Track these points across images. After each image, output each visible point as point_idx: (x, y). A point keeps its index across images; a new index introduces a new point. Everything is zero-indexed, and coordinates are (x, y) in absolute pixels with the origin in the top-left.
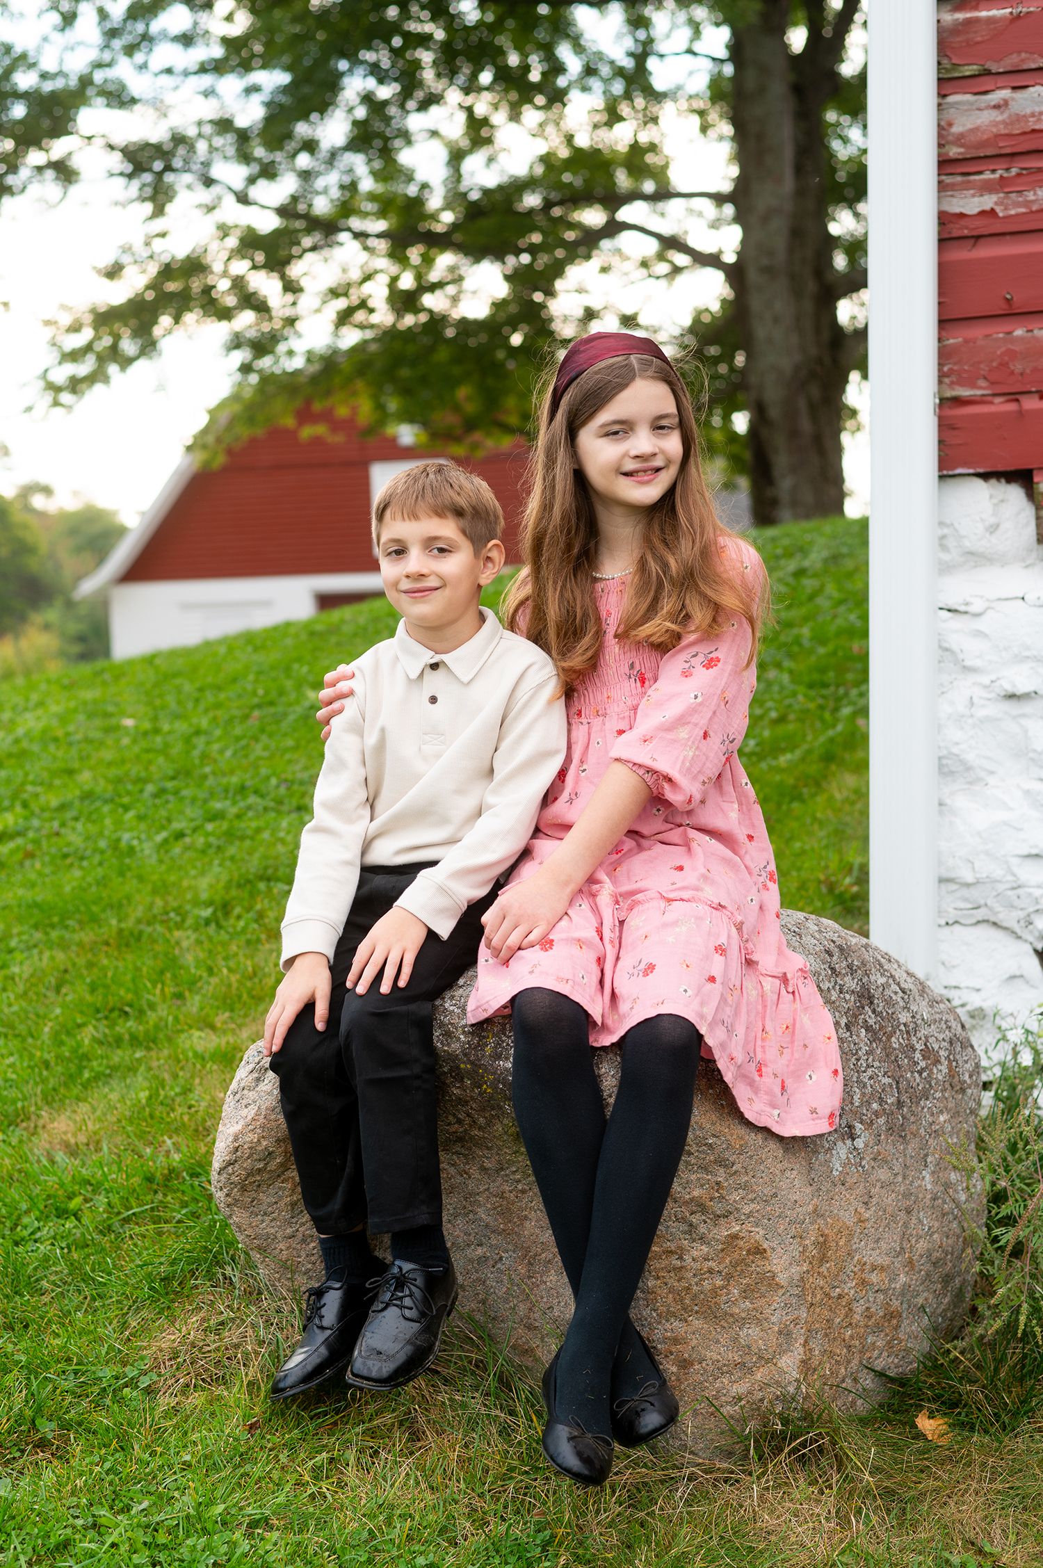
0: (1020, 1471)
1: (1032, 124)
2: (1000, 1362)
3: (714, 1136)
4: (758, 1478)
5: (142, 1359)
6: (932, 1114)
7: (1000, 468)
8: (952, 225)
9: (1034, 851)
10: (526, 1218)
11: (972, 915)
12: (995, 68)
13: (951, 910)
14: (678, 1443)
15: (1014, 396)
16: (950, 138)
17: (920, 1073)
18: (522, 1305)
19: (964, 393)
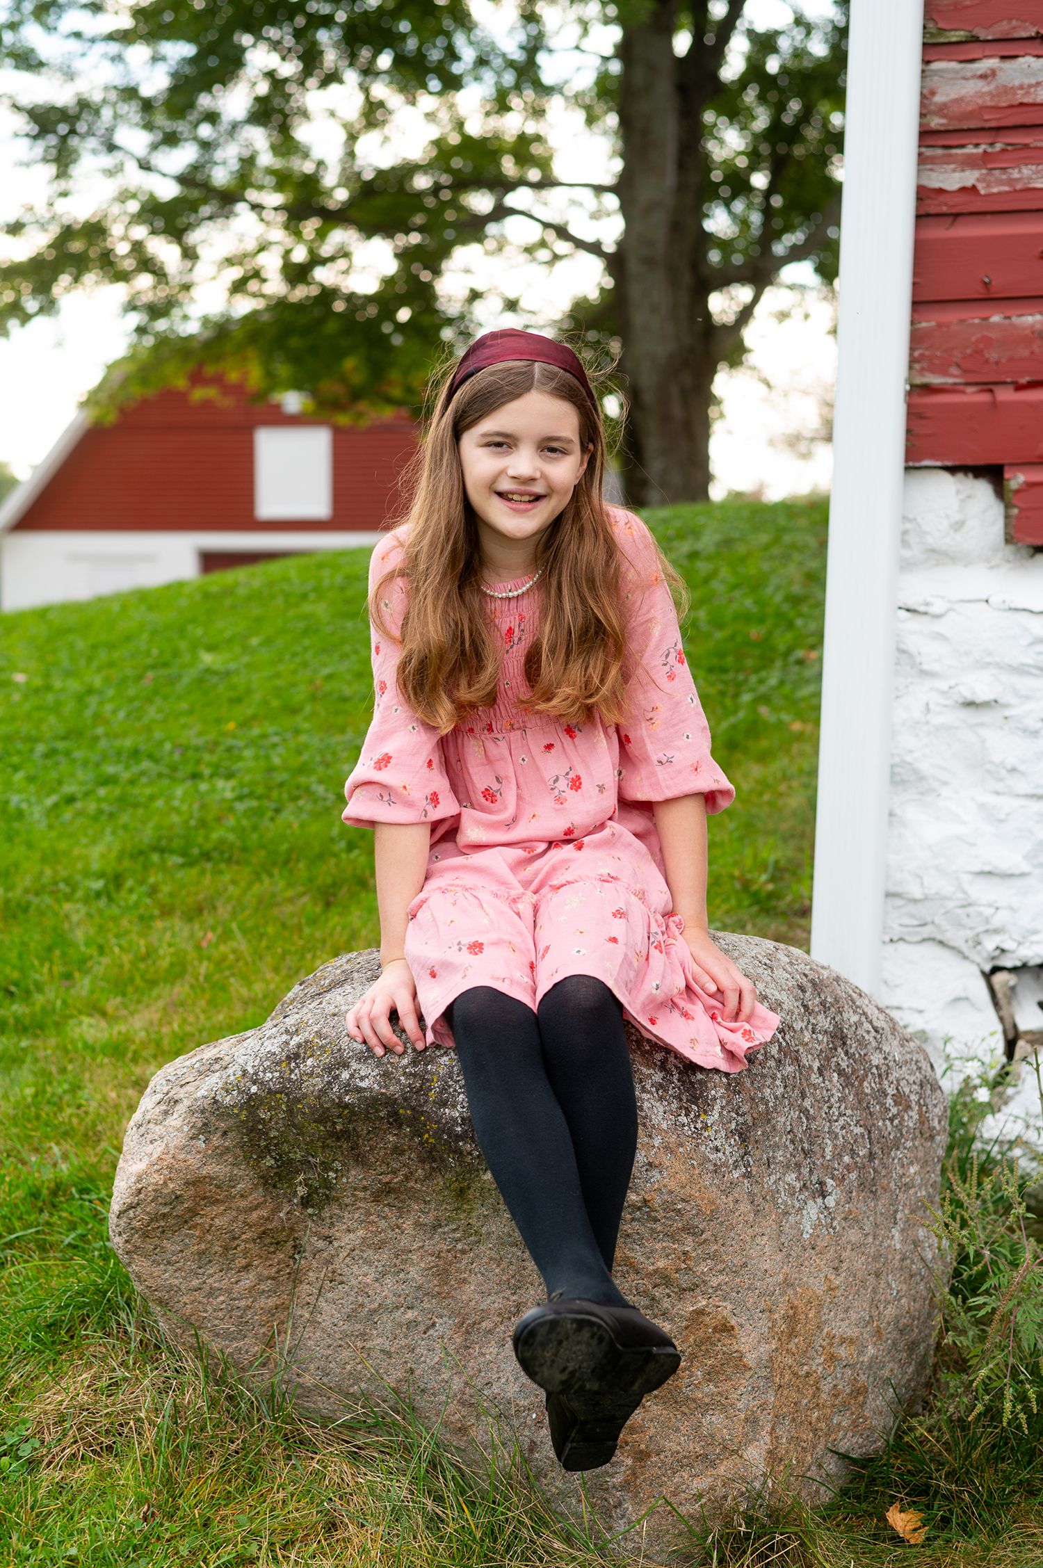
1: (1020, 97)
3: (683, 1200)
5: (24, 1422)
6: (903, 1166)
7: (970, 462)
8: (929, 201)
9: (987, 868)
10: (464, 1281)
11: (917, 933)
12: (983, 35)
13: (896, 926)
14: (630, 1545)
15: (988, 387)
16: (933, 108)
17: (891, 1120)
18: (456, 1378)
19: (935, 380)
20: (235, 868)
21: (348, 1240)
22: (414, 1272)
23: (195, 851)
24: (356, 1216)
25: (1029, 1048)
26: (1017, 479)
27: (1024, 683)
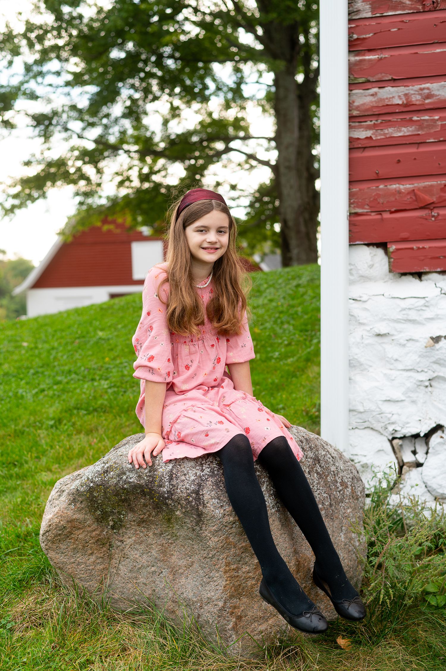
0: (380, 662)
1: (387, 102)
2: (372, 614)
4: (270, 666)
5: (9, 616)
6: (345, 509)
7: (374, 242)
8: (354, 143)
9: (388, 399)
10: (172, 555)
11: (363, 425)
12: (371, 79)
13: (354, 423)
14: (235, 652)
15: (380, 212)
16: (354, 107)
17: (339, 492)
18: (170, 592)
19: (360, 211)
20: (107, 414)
21: (129, 541)
22: (154, 552)
23: (91, 409)
24: (132, 532)
25: (408, 468)
26: (392, 248)
27: (399, 326)
